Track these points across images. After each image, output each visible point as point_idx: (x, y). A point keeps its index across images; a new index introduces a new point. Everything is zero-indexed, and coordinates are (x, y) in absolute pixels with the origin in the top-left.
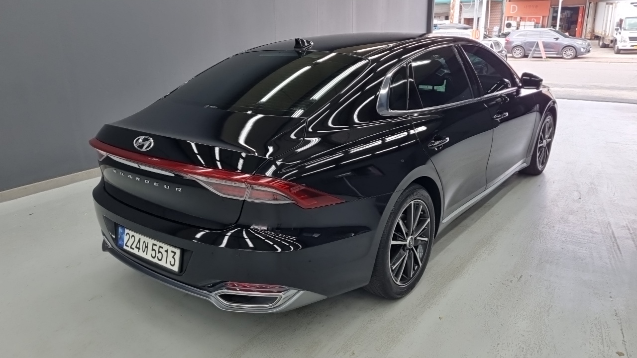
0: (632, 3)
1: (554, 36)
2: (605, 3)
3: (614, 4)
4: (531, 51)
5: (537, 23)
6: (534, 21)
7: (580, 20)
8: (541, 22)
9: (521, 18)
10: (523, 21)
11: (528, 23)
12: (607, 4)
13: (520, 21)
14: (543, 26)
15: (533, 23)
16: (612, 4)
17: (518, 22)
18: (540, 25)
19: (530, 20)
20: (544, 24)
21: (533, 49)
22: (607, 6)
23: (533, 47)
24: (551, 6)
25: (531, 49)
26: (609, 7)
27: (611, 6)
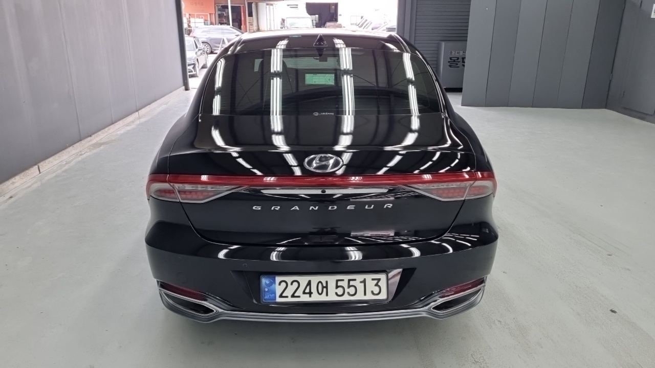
0: (288, 5)
1: (235, 33)
2: (265, 4)
3: (274, 5)
4: (219, 47)
5: (205, 20)
6: (202, 18)
7: (243, 19)
8: (209, 19)
9: (190, 15)
10: (192, 17)
11: (198, 20)
12: (267, 4)
13: (190, 17)
14: (212, 24)
15: (202, 20)
16: (272, 5)
17: (187, 19)
18: (209, 22)
19: (198, 17)
20: (212, 21)
21: (220, 46)
22: (268, 6)
23: (220, 44)
24: (215, 4)
25: (218, 45)
26: (269, 8)
27: (271, 7)
